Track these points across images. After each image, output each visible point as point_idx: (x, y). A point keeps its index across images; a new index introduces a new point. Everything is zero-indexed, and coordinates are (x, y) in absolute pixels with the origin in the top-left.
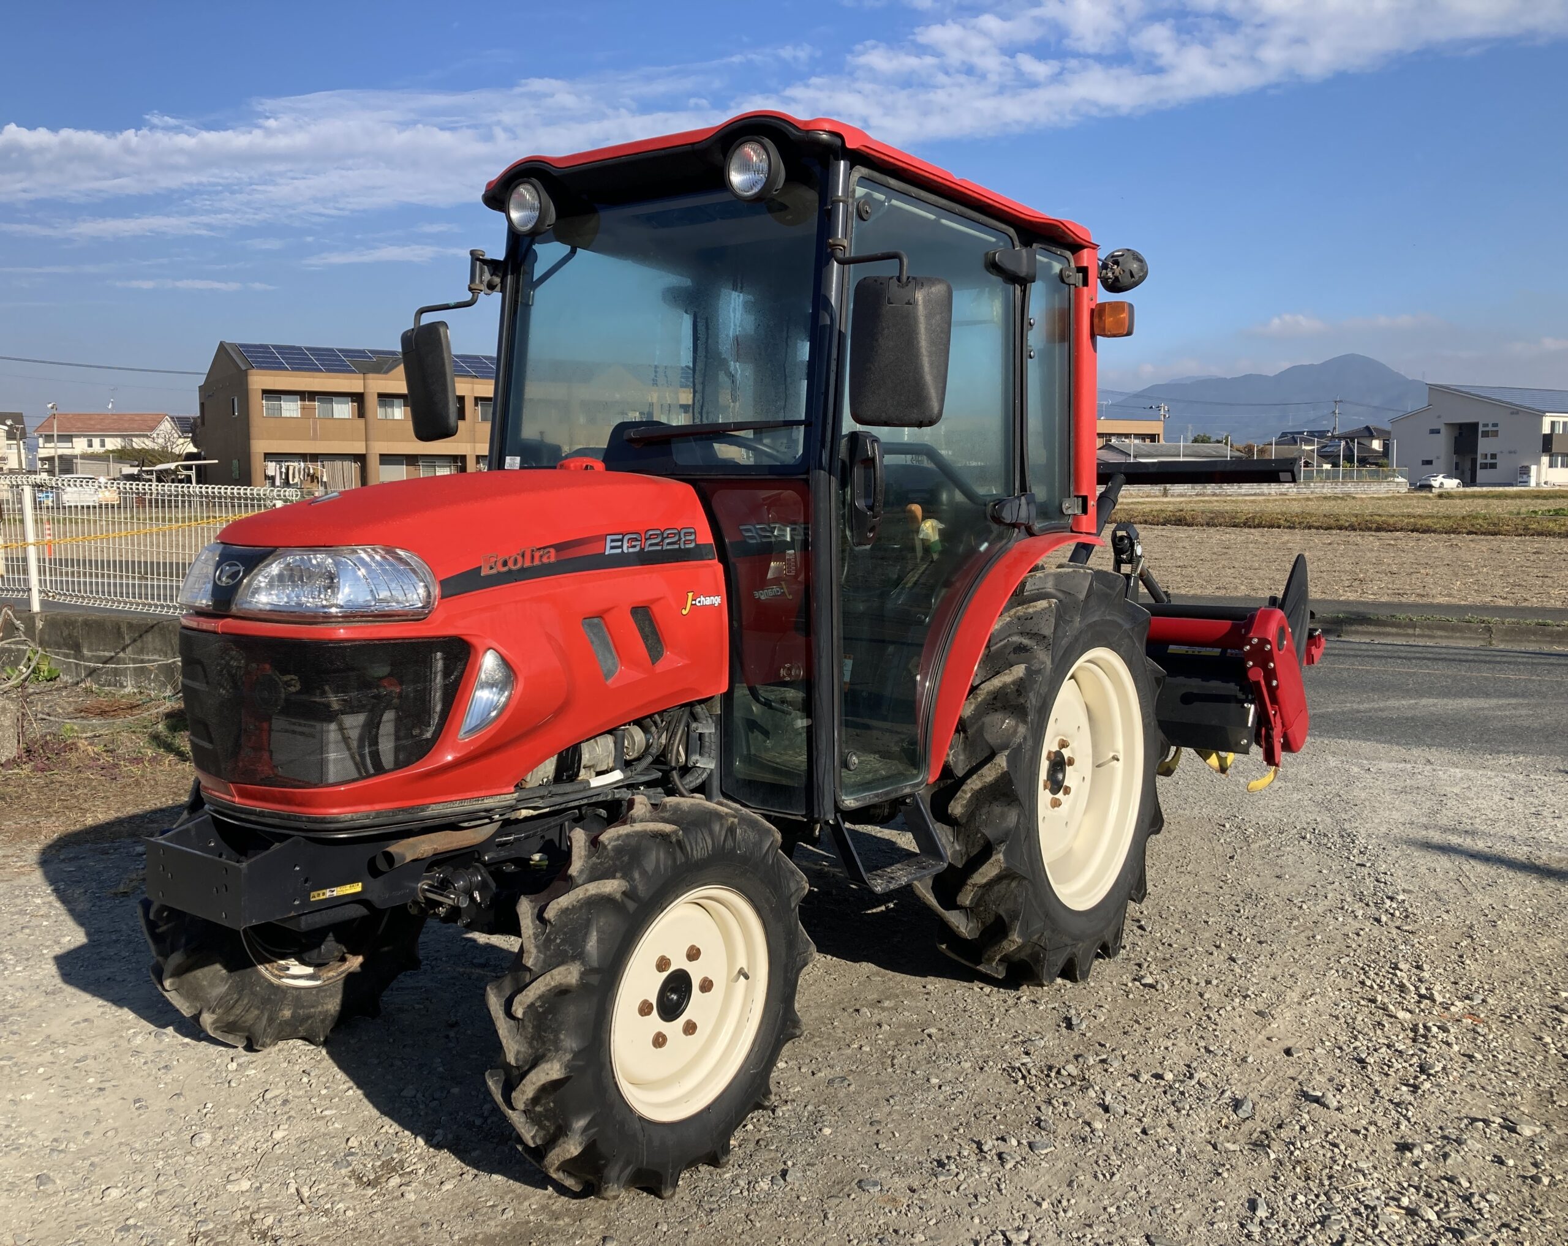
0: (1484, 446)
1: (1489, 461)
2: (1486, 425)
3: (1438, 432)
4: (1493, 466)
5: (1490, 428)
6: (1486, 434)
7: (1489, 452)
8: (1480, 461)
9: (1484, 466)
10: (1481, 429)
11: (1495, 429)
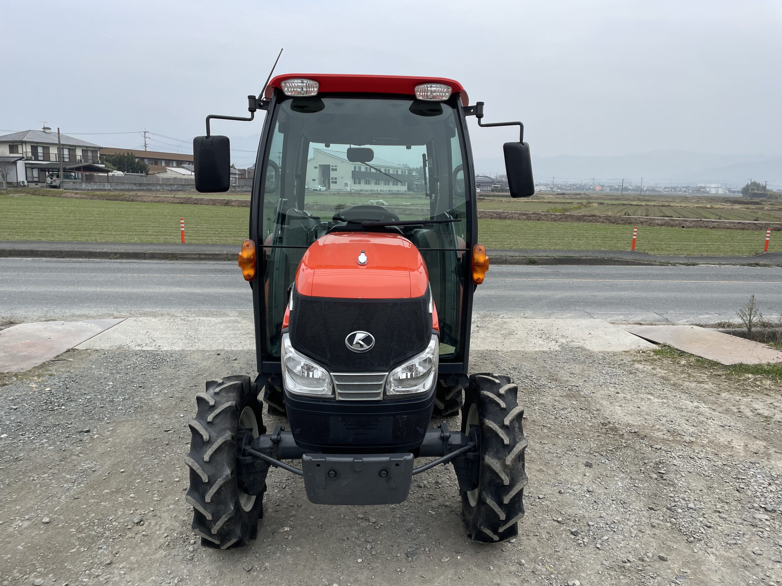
0: (333, 174)
1: (334, 180)
2: (333, 166)
3: (316, 168)
4: (336, 182)
5: (334, 168)
6: (333, 170)
7: (334, 177)
8: (331, 180)
9: (333, 182)
10: (331, 168)
11: (336, 168)
